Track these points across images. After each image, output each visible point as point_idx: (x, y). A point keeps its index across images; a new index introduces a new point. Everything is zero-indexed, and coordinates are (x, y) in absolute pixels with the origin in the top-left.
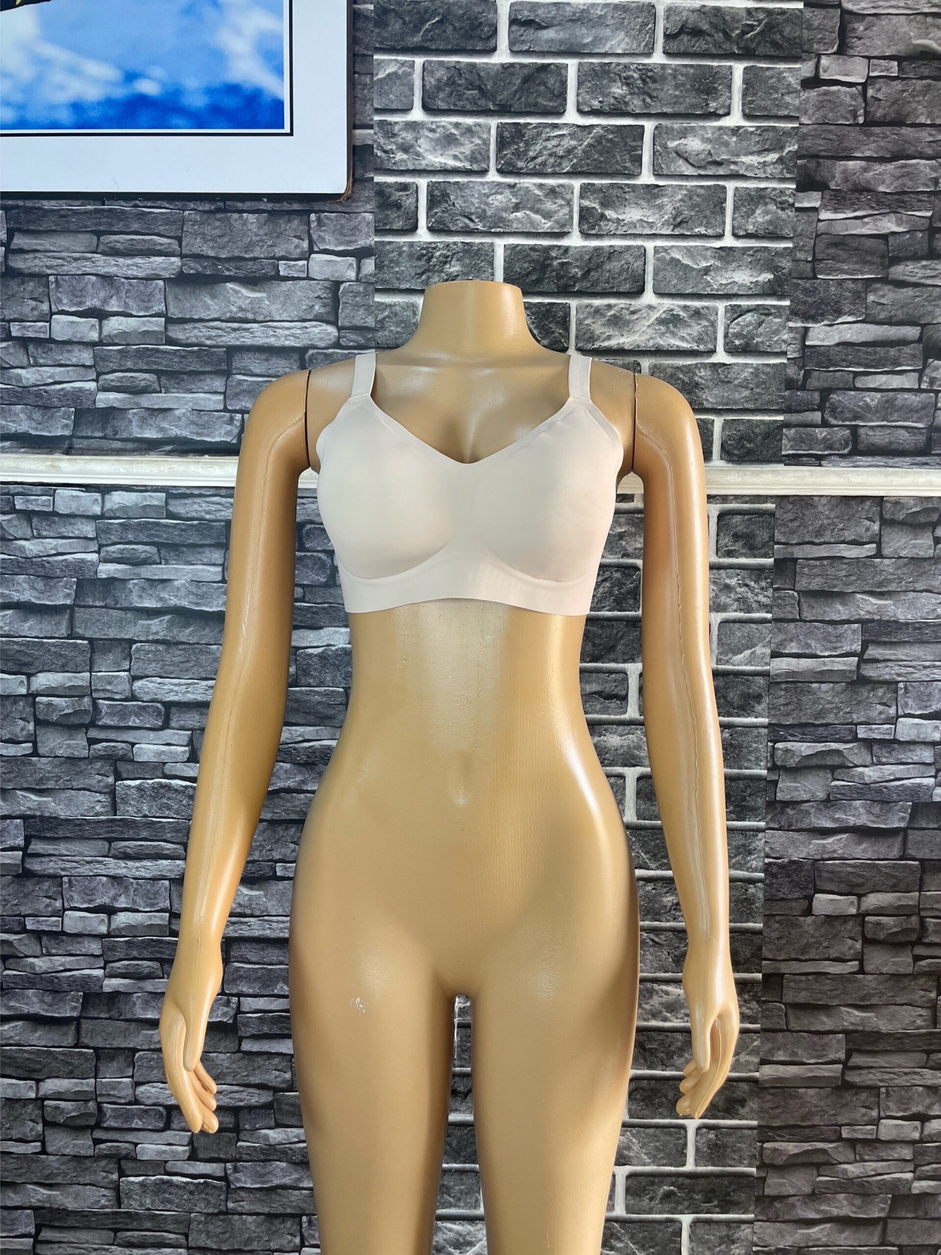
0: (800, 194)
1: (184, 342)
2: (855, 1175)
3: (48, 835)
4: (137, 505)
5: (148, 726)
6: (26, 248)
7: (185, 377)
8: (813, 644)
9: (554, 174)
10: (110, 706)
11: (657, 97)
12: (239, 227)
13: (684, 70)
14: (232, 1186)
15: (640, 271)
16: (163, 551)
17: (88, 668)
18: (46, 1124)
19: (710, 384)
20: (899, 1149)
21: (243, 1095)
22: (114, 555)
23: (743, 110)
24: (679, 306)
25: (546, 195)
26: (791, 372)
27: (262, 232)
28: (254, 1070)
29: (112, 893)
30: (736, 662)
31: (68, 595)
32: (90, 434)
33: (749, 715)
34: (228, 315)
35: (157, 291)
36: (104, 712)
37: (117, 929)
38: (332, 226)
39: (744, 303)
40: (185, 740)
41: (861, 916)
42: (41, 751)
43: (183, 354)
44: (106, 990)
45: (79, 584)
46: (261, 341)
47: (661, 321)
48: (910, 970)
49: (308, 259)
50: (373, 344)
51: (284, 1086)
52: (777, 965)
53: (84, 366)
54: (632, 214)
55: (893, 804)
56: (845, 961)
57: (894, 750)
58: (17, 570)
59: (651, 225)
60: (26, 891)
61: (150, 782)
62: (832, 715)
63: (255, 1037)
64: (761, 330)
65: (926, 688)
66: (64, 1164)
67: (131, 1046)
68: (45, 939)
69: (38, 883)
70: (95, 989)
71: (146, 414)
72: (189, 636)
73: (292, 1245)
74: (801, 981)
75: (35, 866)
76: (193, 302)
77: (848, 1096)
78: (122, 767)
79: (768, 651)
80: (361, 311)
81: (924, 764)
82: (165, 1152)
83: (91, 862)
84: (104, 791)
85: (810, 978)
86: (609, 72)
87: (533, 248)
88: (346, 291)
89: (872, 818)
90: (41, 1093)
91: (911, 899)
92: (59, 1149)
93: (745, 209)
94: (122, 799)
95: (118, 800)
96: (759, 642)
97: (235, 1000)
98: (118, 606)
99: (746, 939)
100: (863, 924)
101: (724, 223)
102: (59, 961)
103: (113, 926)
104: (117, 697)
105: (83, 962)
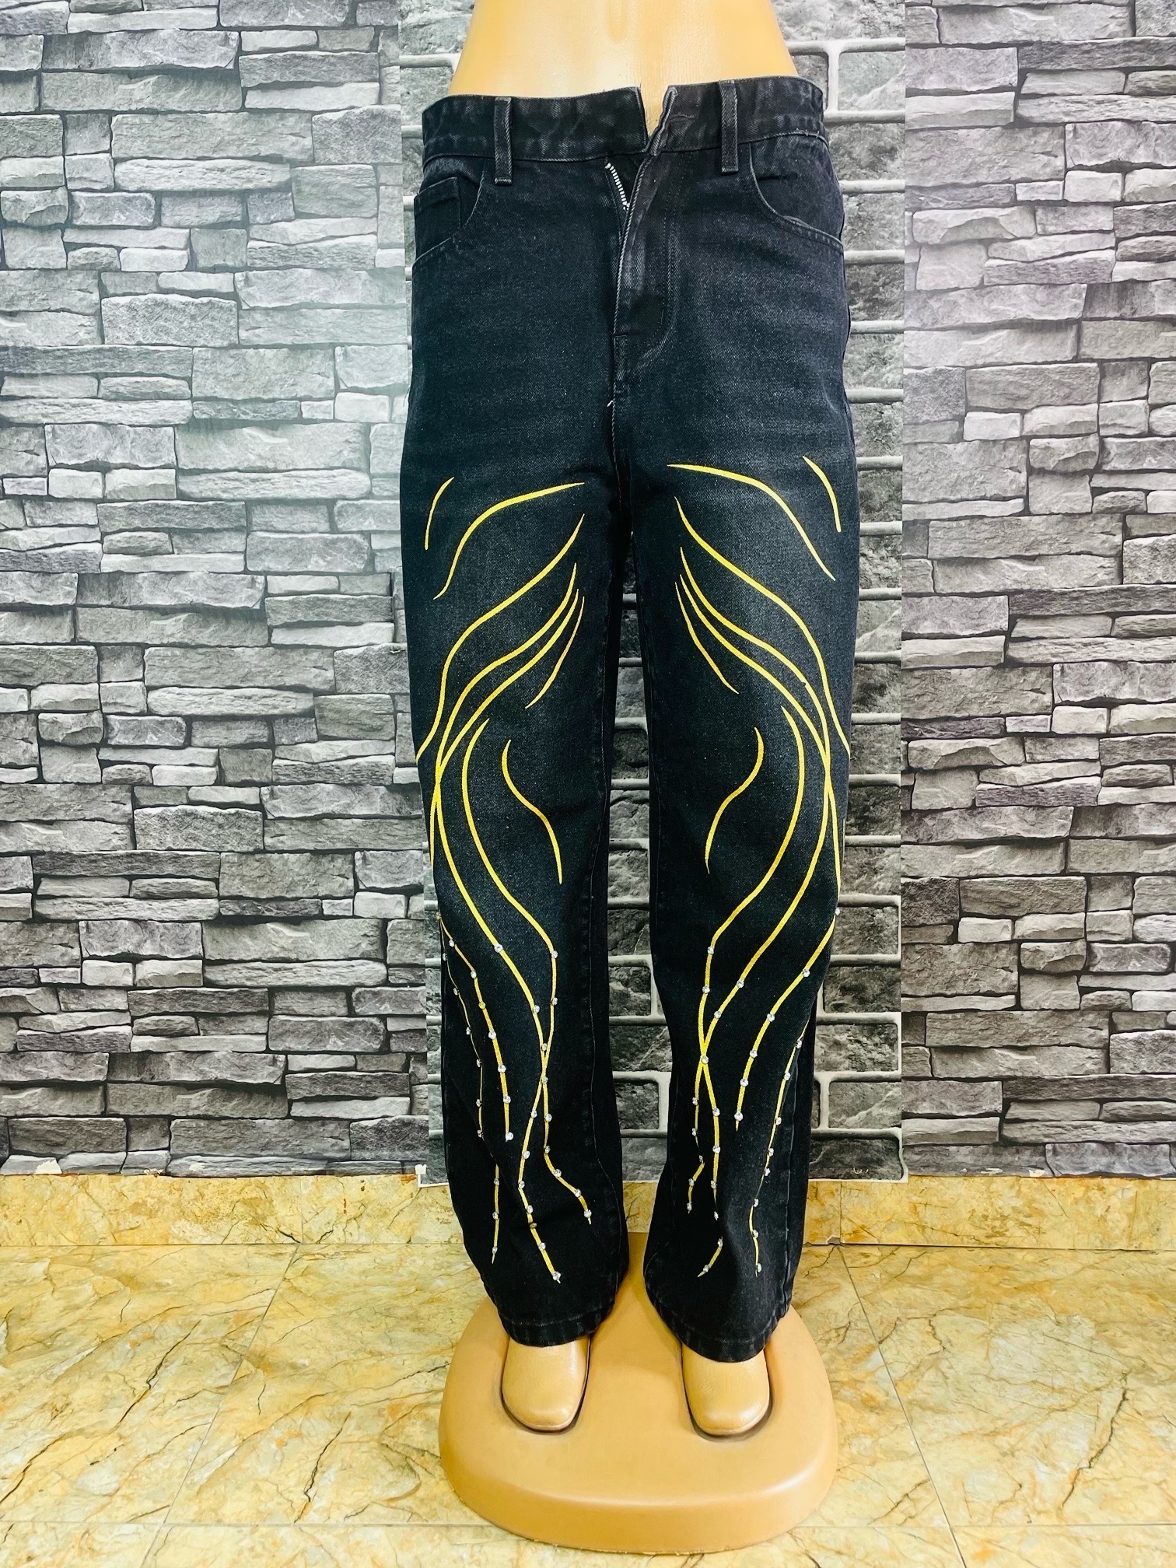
2: (1025, 782)
3: (25, 372)
5: (136, 224)
8: (958, 76)
10: (88, 200)
14: (270, 817)
17: (60, 150)
18: (42, 743)
20: (1080, 746)
21: (277, 701)
28: (288, 668)
29: (105, 444)
30: (861, 106)
31: (34, 57)
33: (880, 177)
36: (82, 208)
37: (114, 491)
40: (182, 242)
41: (1026, 439)
44: (106, 569)
45: (47, 42)
48: (1087, 508)
51: (326, 687)
52: (921, 509)
55: (1064, 287)
56: (1005, 499)
57: (1064, 214)
61: (143, 298)
62: (985, 172)
63: (287, 626)
65: (1101, 129)
66: (65, 794)
67: (139, 640)
68: (27, 506)
69: (17, 433)
70: (92, 568)
72: (179, 102)
73: (343, 889)
74: (951, 529)
75: (11, 411)
77: (1013, 676)
78: (108, 279)
79: (902, 88)
81: (1102, 232)
82: (187, 774)
83: (78, 405)
84: (88, 312)
85: (963, 523)
89: (1037, 307)
90: (35, 704)
91: (1088, 413)
92: (59, 776)
94: (111, 321)
95: (105, 324)
96: (891, 76)
97: (261, 579)
98: (92, 64)
99: (882, 477)
100: (1027, 450)
102: (48, 535)
103: (109, 488)
104: (98, 187)
105: (76, 534)
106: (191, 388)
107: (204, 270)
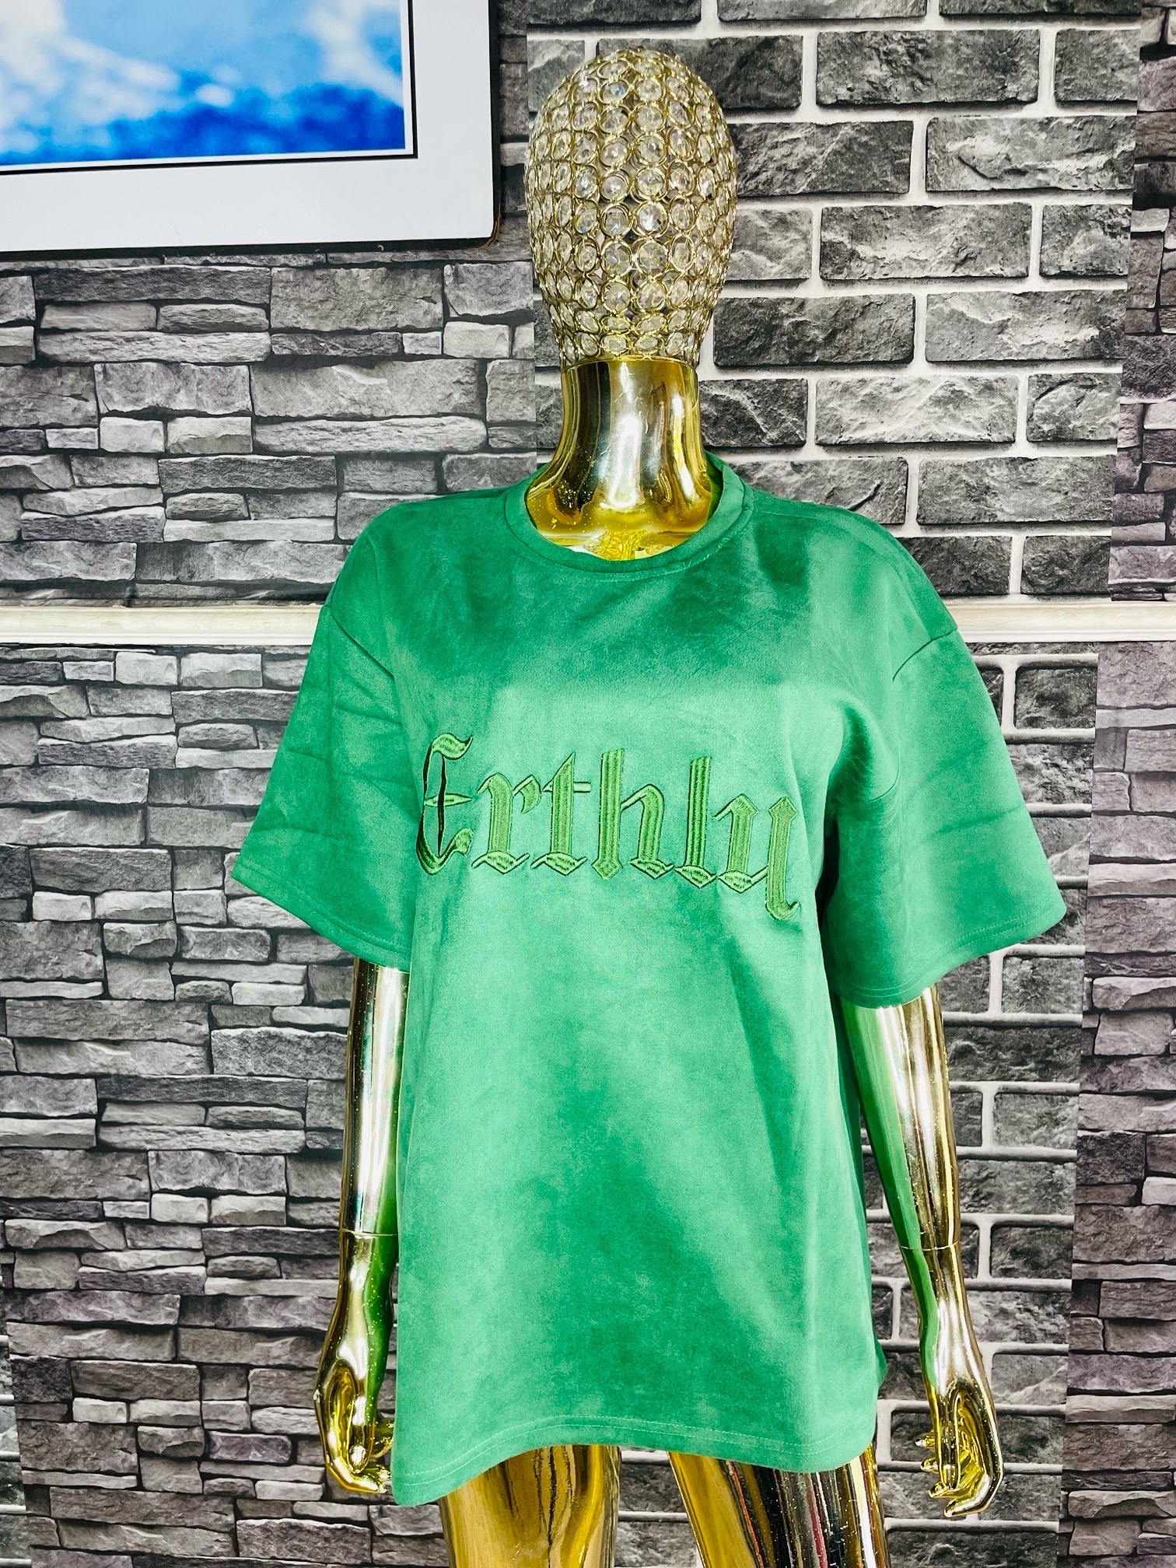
0: (1138, 213)
1: (277, 449)
3: (127, 1098)
4: (224, 671)
5: (249, 959)
6: (62, 326)
7: (281, 497)
8: (1150, 845)
9: (784, 196)
10: (199, 934)
11: (931, 80)
12: (347, 288)
13: (970, 38)
14: (378, 1533)
15: (907, 331)
16: (260, 731)
17: (169, 885)
18: (141, 1454)
19: (1006, 487)
22: (198, 738)
23: (1056, 94)
24: (963, 379)
25: (774, 227)
26: (1123, 467)
27: (378, 294)
29: (212, 1171)
31: (139, 790)
32: (158, 578)
33: (1058, 941)
34: (336, 410)
35: (239, 380)
36: (192, 942)
37: (220, 1217)
38: (474, 281)
39: (1057, 371)
40: (299, 978)
42: (113, 992)
43: (278, 465)
44: (209, 1292)
45: (153, 775)
46: (381, 445)
47: (938, 401)
49: (442, 329)
50: (535, 446)
52: (1093, 1269)
53: (146, 486)
54: (896, 249)
58: (71, 759)
59: (922, 264)
60: (102, 1169)
61: (255, 1031)
64: (1080, 409)
66: (165, 1502)
67: (243, 1361)
68: (128, 1229)
69: (118, 1158)
70: (195, 1291)
71: (231, 548)
74: (1125, 1290)
75: (111, 1136)
76: (288, 394)
78: (218, 1012)
79: (1086, 855)
80: (517, 400)
82: (292, 1490)
83: (184, 1133)
84: (196, 1042)
85: (1138, 1285)
86: (861, 45)
87: (755, 304)
88: (496, 373)
90: (134, 1417)
92: (159, 1485)
93: (1058, 237)
94: (220, 1052)
95: (215, 1055)
96: (1074, 843)
98: (205, 804)
101: (1028, 258)
102: (148, 1257)
103: (215, 1213)
104: (208, 922)
105: (179, 1257)
106: (304, 1118)
107: (320, 1005)
